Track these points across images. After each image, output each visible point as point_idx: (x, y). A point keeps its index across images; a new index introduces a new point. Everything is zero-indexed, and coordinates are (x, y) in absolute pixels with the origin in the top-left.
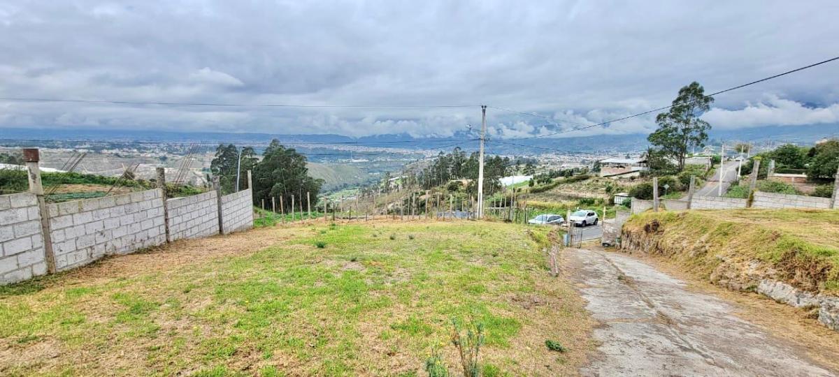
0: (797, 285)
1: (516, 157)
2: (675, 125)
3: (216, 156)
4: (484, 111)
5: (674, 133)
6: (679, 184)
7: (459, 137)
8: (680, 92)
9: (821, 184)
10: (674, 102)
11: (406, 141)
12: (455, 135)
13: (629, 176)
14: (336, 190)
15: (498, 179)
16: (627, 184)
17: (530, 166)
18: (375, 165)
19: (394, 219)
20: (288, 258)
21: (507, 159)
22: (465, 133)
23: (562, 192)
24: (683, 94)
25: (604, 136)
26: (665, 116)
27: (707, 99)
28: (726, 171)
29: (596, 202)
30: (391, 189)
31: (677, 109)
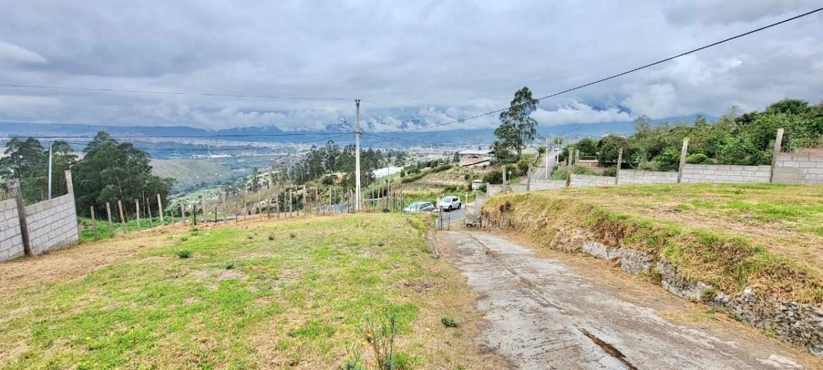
0: (606, 243)
1: (387, 150)
2: (513, 122)
3: (6, 153)
4: (358, 105)
5: (513, 128)
6: (518, 171)
7: (331, 132)
8: (516, 95)
9: (607, 167)
10: (512, 102)
11: (273, 134)
12: (327, 128)
13: (482, 164)
14: (191, 190)
15: (371, 171)
16: (481, 172)
17: (400, 159)
18: (239, 161)
19: (269, 217)
20: (139, 275)
21: (379, 152)
22: (336, 127)
23: (429, 181)
24: (518, 96)
25: (460, 130)
26: (506, 114)
27: (534, 102)
28: (549, 159)
29: (458, 188)
30: (260, 186)
31: (515, 110)
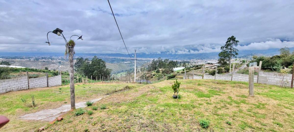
1: (182, 61)
2: (227, 50)
5: (227, 53)
8: (228, 39)
10: (226, 42)
13: (214, 67)
16: (213, 70)
18: (133, 64)
21: (176, 62)
24: (229, 40)
26: (223, 47)
27: (236, 42)
31: (227, 45)
